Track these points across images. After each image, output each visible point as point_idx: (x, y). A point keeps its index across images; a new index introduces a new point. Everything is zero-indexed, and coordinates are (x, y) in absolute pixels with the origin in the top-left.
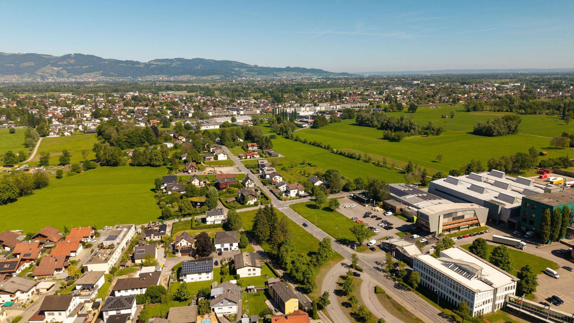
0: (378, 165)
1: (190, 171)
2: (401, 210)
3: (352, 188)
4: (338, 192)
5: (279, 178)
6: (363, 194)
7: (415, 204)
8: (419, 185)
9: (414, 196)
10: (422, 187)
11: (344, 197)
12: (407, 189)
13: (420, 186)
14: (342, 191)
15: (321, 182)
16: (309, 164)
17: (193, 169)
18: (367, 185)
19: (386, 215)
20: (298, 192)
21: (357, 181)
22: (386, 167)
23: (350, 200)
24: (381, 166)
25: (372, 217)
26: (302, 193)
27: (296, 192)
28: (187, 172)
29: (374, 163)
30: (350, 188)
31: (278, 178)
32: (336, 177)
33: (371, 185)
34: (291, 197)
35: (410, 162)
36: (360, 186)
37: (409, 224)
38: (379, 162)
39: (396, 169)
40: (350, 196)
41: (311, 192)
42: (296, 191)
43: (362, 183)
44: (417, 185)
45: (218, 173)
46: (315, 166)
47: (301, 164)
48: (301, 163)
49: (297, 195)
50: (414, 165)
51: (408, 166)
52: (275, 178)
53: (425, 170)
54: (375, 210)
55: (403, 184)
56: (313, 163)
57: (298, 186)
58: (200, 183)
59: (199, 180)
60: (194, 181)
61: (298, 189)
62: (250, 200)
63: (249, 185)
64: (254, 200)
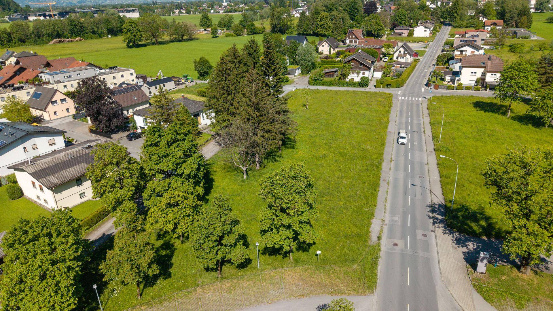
1: (347, 41)
5: (472, 52)
17: (352, 38)
20: (484, 74)
26: (494, 79)
27: (479, 75)
34: (459, 84)
42: (479, 72)
57: (490, 62)
58: (330, 50)
59: (329, 45)
60: (322, 46)
61: (485, 67)
62: (353, 73)
63: (399, 58)
64: (364, 73)
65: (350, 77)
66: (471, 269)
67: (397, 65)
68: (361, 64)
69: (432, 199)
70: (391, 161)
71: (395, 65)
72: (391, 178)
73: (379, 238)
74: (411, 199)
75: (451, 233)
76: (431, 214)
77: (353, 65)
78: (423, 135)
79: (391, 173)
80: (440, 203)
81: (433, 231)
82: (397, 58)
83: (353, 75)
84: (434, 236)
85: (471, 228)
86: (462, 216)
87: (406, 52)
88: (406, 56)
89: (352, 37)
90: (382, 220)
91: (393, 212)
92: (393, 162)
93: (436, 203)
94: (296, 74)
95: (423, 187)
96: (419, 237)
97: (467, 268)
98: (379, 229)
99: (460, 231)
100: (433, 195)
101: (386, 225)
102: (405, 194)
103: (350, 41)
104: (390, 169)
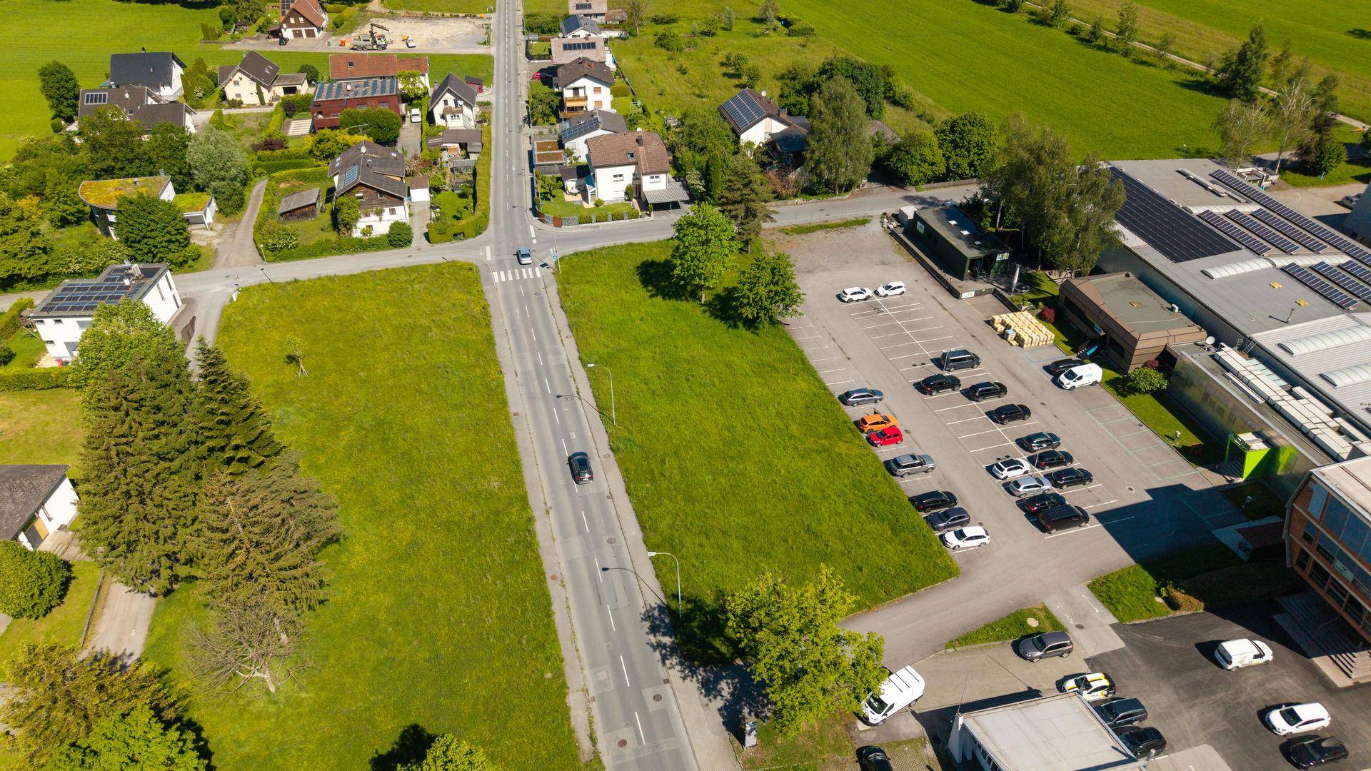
0: (1090, 39)
1: (288, 33)
2: (1166, 360)
3: (925, 168)
4: (848, 187)
5: (597, 90)
6: (967, 213)
7: (1267, 338)
8: (1285, 167)
9: (1260, 264)
10: (1299, 178)
11: (864, 222)
12: (1219, 210)
13: (1290, 175)
14: (871, 178)
15: (777, 127)
16: (787, 23)
17: (297, 24)
18: (999, 165)
19: (1060, 385)
20: (637, 177)
21: (955, 135)
22: (1126, 54)
23: (888, 240)
24: (1105, 48)
25: (972, 393)
26: (658, 186)
27: (628, 180)
28: (276, 33)
29: (1073, 32)
30: (913, 171)
31: (590, 92)
32: (837, 112)
33: (1018, 172)
34: (598, 204)
35: (1256, 36)
36: (964, 163)
37: (1201, 479)
38: (1096, 26)
39: (1172, 67)
40: (898, 217)
41: (700, 186)
42: (628, 171)
43: (980, 146)
44: (1272, 165)
45: (396, 46)
46: (807, 32)
47: (755, 20)
48: (757, 16)
49: (635, 191)
50: (1274, 51)
51: (1242, 58)
52: (576, 90)
53: (1328, 83)
54: (1003, 336)
55: (1202, 169)
56: (805, 19)
57: (641, 148)
58: (260, 94)
59: (253, 80)
60: (231, 83)
61: (636, 164)
62: (367, 215)
63: (448, 117)
64: (393, 212)
65: (362, 224)
66: (737, 743)
67: (451, 145)
68: (381, 193)
69: (646, 599)
70: (547, 512)
71: (448, 145)
72: (563, 564)
73: (593, 740)
74: (613, 611)
75: (693, 673)
76: (653, 639)
77: (361, 198)
78: (579, 402)
79: (558, 548)
80: (659, 602)
81: (667, 681)
82: (443, 117)
83: (367, 219)
84: (670, 691)
85: (717, 651)
86: (699, 627)
87: (461, 103)
88: (461, 111)
89: (297, 20)
90: (583, 690)
91: (595, 664)
92: (552, 513)
93: (654, 605)
94: (209, 219)
95: (622, 569)
96: (653, 706)
97: (732, 742)
98: (585, 715)
99: (704, 664)
100: (643, 585)
101: (593, 699)
102: (600, 602)
103: (294, 32)
104: (554, 539)
